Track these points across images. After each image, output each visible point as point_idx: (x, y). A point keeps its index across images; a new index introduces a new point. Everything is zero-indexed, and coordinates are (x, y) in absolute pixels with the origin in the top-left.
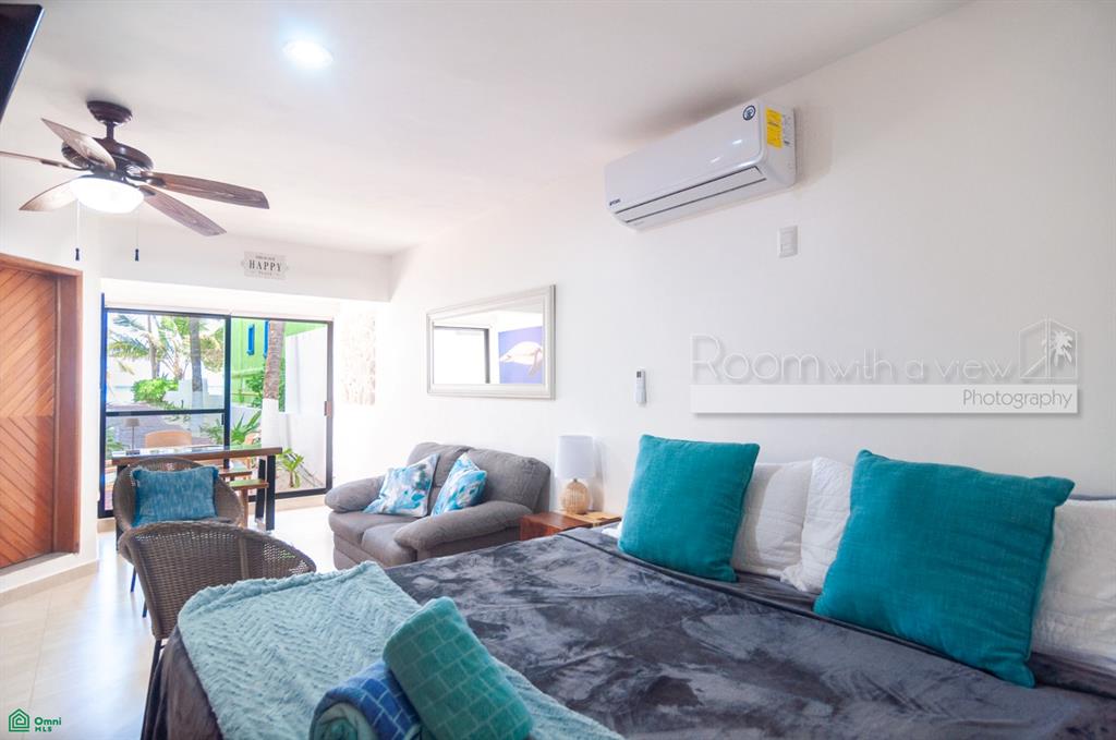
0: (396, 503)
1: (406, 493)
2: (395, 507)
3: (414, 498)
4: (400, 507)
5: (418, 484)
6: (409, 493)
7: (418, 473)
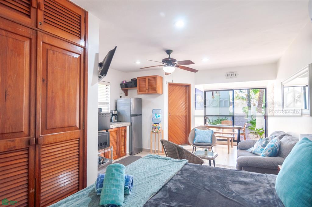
0: (255, 150)
1: (259, 147)
2: (255, 151)
3: (261, 150)
4: (256, 152)
5: (264, 145)
6: (260, 147)
7: (265, 141)
